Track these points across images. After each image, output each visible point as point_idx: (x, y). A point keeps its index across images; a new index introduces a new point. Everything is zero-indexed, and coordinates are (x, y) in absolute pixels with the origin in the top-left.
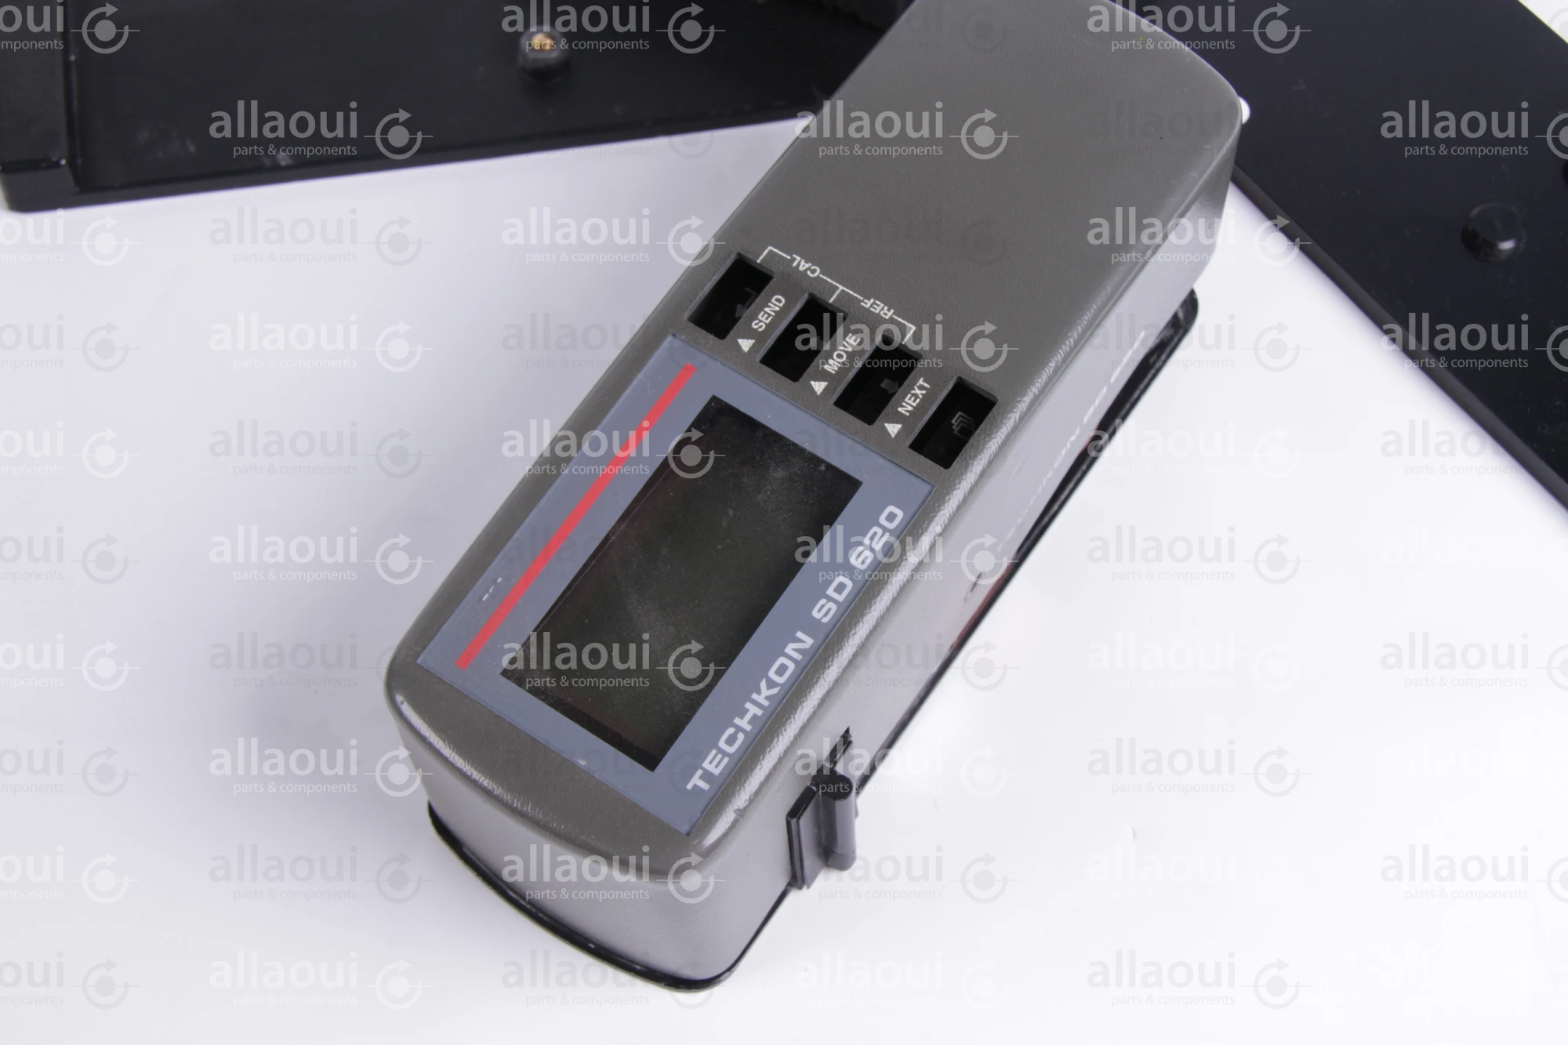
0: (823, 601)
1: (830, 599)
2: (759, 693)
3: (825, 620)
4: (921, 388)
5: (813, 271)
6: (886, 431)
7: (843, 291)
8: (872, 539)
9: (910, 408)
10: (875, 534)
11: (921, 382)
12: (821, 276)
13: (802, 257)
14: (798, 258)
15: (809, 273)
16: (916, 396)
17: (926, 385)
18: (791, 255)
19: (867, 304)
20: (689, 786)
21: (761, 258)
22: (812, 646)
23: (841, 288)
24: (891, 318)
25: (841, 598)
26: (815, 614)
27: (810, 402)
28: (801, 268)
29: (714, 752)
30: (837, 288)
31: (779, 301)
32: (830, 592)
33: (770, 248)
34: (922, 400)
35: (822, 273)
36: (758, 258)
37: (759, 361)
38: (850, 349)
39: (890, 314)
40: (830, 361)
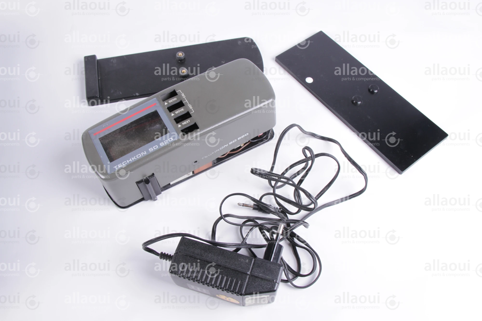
0: (152, 148)
1: (153, 148)
2: (133, 158)
3: (150, 151)
4: (188, 121)
5: (184, 97)
6: (178, 126)
8: (165, 142)
9: (184, 124)
10: (166, 141)
11: (189, 120)
13: (184, 94)
14: (183, 94)
15: (183, 97)
16: (187, 122)
17: (189, 121)
18: (182, 93)
19: (189, 105)
20: (114, 167)
21: (178, 91)
22: (146, 154)
23: (187, 101)
24: (191, 109)
25: (155, 149)
27: (170, 117)
28: (182, 96)
29: (121, 164)
30: (186, 101)
31: (175, 99)
32: (154, 147)
33: (180, 90)
34: (187, 123)
36: (177, 91)
37: (166, 107)
38: (181, 111)
39: (191, 108)
40: (177, 112)
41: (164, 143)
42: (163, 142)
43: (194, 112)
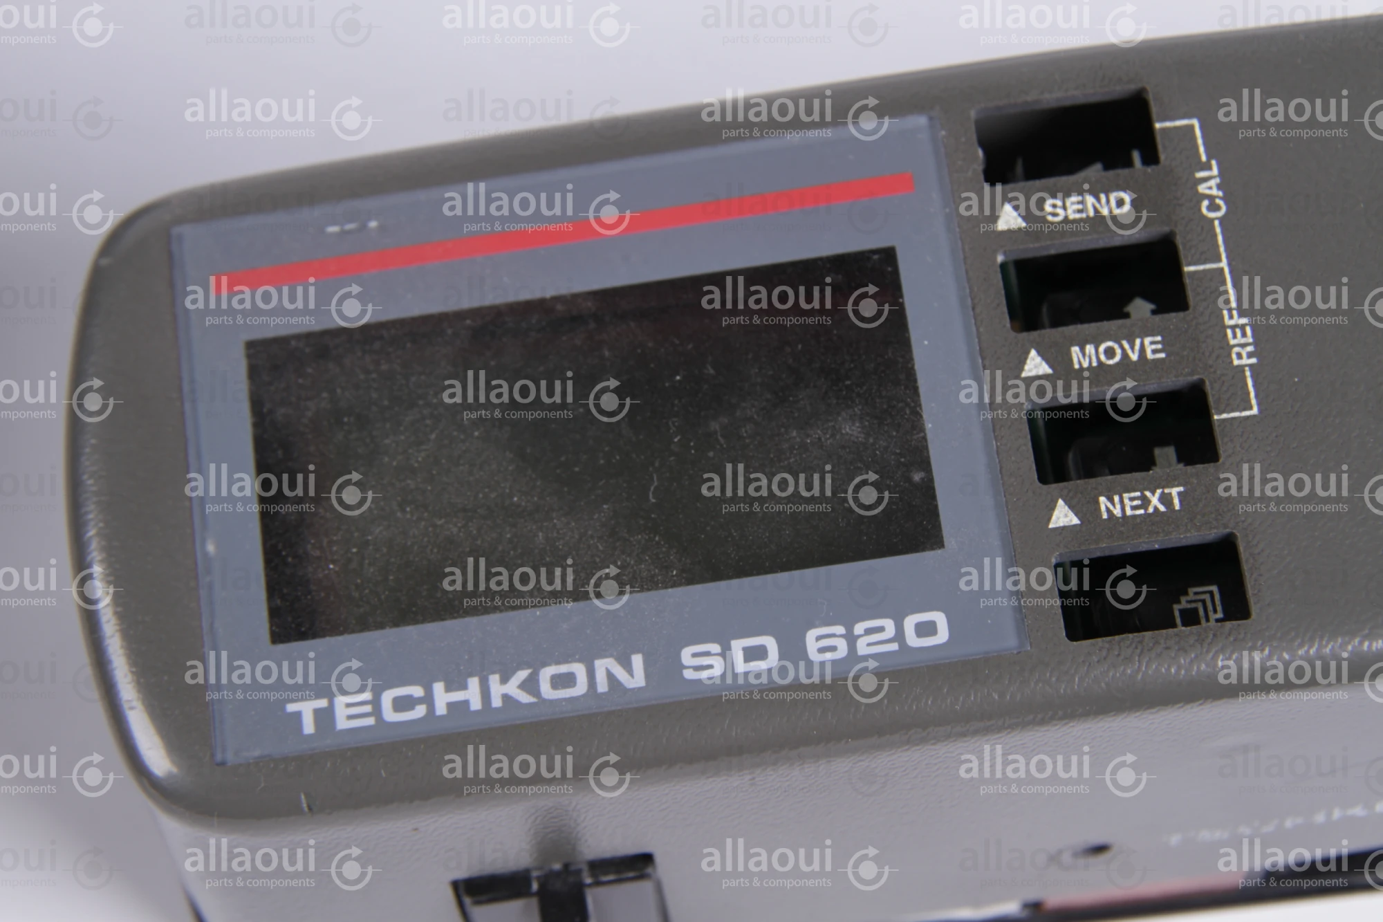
0: (715, 648)
1: (726, 655)
3: (689, 674)
4: (1167, 500)
5: (1213, 207)
6: (1052, 508)
7: (1222, 270)
8: (869, 631)
9: (1117, 512)
10: (881, 629)
11: (1175, 491)
12: (1217, 223)
13: (1221, 174)
14: (1215, 171)
15: (1205, 203)
16: (1145, 502)
17: (1176, 502)
18: (1209, 158)
19: (1229, 319)
21: (1168, 124)
22: (637, 690)
23: (1224, 264)
24: (1241, 369)
25: (740, 666)
26: (686, 655)
28: (1202, 189)
30: (1220, 260)
32: (738, 646)
33: (1195, 122)
34: (1147, 515)
35: (1221, 220)
37: (1000, 258)
38: (1134, 357)
39: (1245, 361)
40: (1090, 348)
41: (851, 639)
42: (840, 630)
43: (1255, 411)
